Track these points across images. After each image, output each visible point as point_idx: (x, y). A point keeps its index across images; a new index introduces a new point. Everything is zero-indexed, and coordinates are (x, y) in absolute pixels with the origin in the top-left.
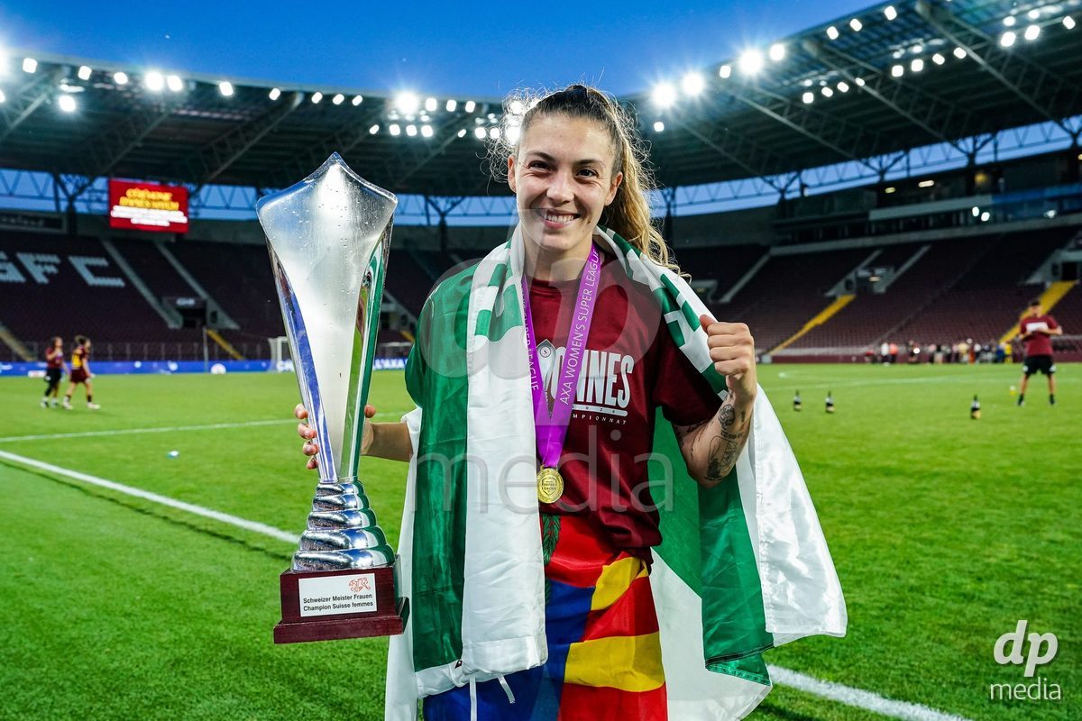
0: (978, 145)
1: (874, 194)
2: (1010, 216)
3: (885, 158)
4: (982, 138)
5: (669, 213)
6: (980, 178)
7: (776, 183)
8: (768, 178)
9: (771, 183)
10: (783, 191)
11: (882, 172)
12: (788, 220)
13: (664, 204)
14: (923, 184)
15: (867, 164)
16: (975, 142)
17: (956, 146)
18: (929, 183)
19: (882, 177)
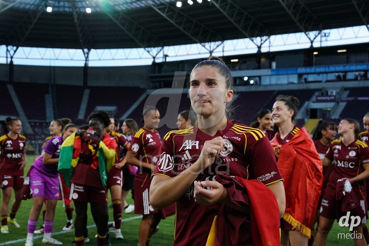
0: (262, 42)
4: (265, 38)
5: (86, 64)
6: (263, 60)
7: (151, 53)
8: (147, 49)
9: (148, 52)
10: (154, 58)
11: (211, 52)
12: (157, 74)
13: (84, 59)
14: (232, 61)
15: (204, 46)
16: (261, 40)
17: (252, 41)
18: (236, 60)
19: (211, 55)
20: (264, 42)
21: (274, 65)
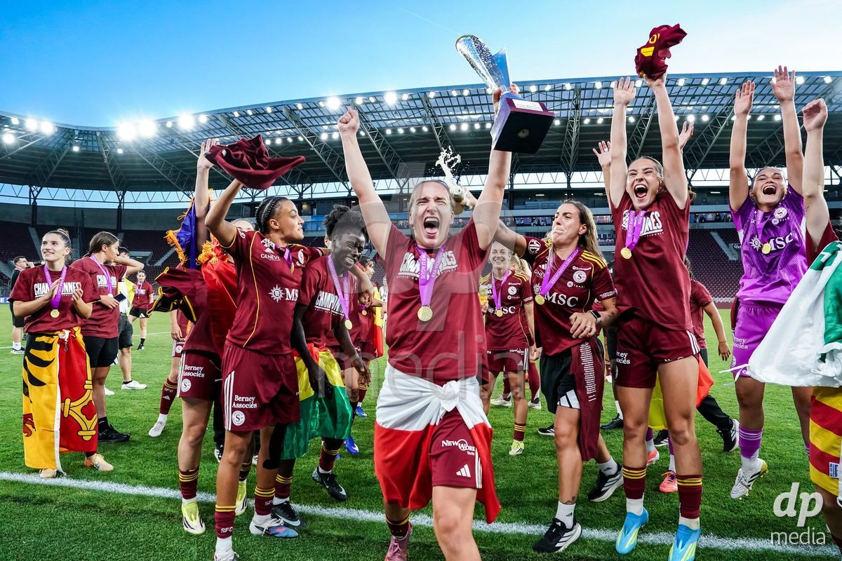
0: (304, 189)
1: (249, 209)
2: (319, 229)
3: (255, 190)
4: (306, 185)
5: (120, 205)
6: (305, 206)
7: (191, 196)
9: (188, 195)
11: (253, 197)
13: (118, 201)
15: (246, 192)
16: (303, 187)
17: (294, 188)
19: (253, 200)
20: (306, 189)
21: (315, 210)
